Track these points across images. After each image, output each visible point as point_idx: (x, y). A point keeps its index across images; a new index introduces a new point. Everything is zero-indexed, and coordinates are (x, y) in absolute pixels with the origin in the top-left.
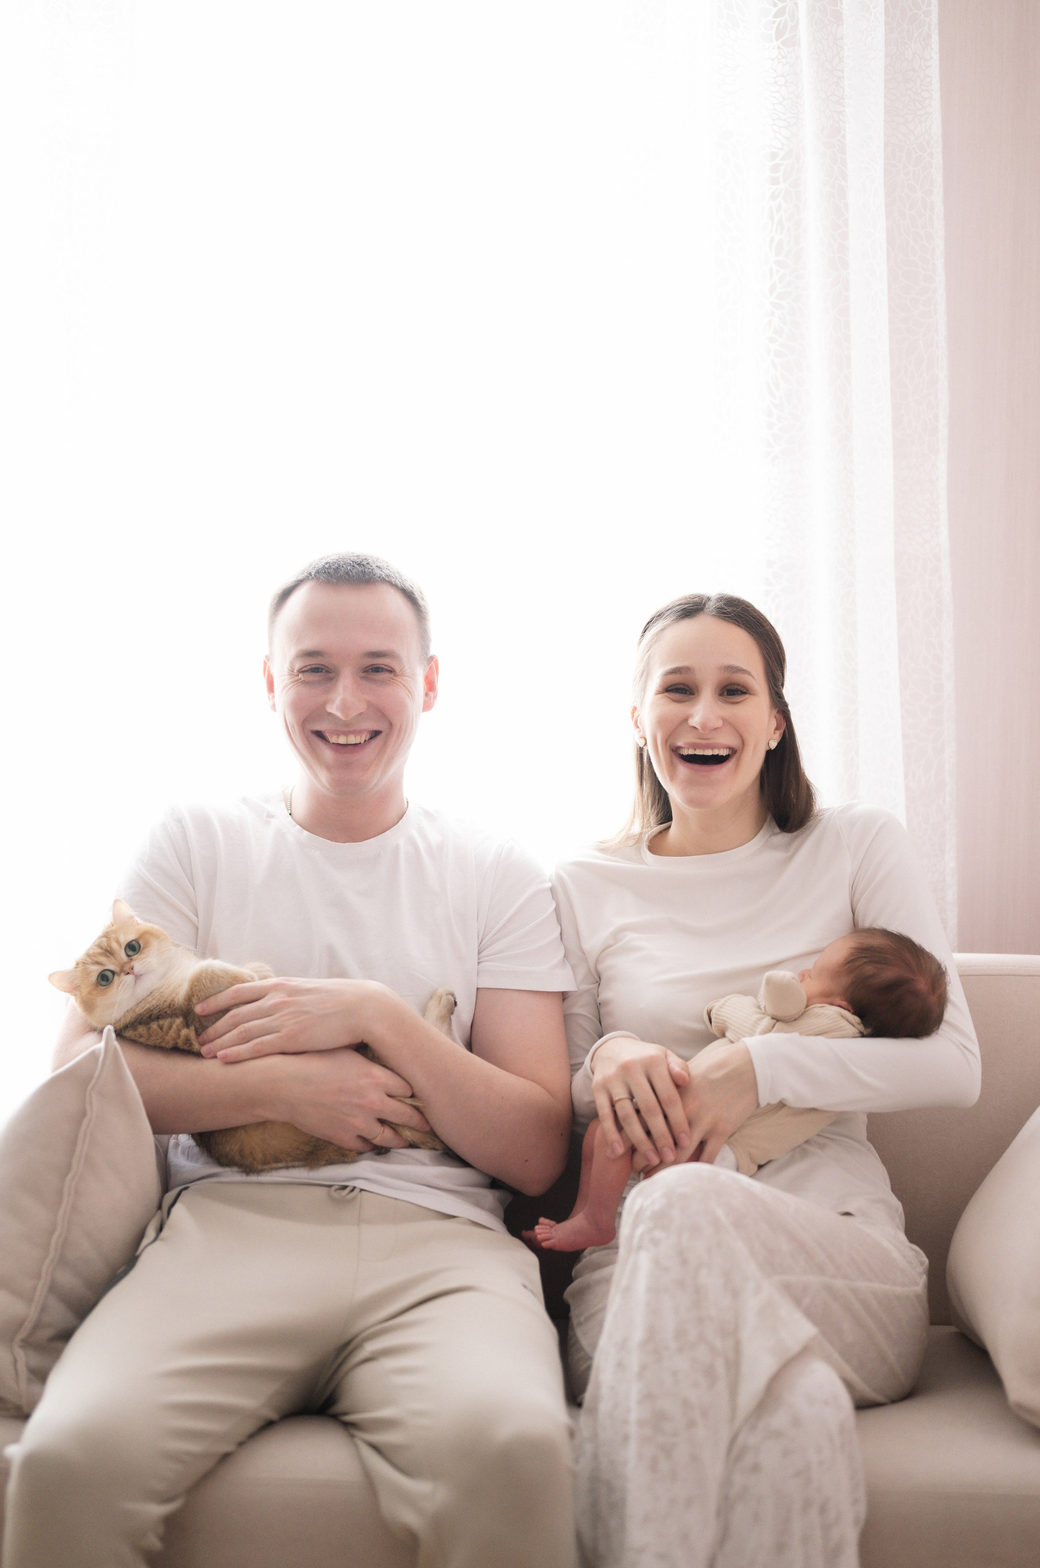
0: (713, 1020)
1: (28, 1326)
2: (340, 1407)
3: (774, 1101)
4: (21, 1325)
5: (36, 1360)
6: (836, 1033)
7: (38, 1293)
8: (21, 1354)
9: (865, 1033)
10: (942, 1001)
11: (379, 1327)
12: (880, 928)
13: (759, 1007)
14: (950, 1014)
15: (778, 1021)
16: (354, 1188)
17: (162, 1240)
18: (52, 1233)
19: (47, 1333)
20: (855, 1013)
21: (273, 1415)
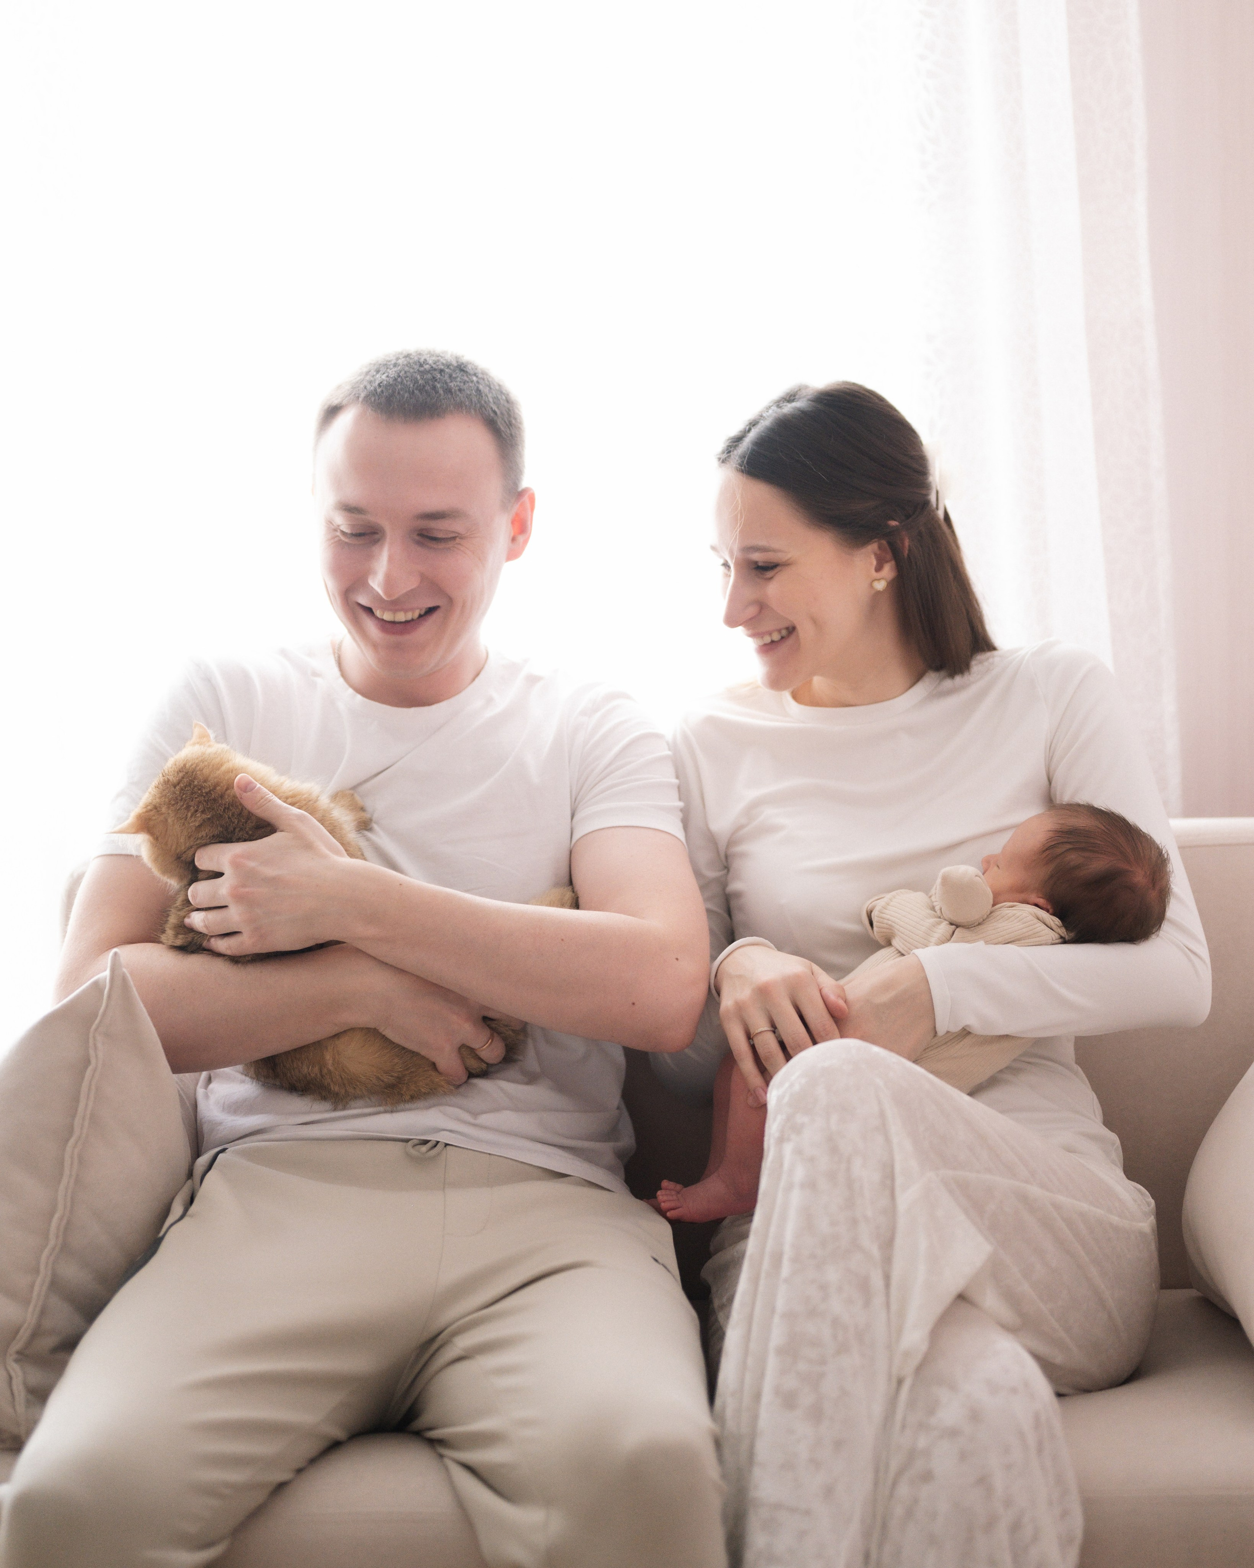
0: (875, 924)
1: (24, 1335)
2: (425, 1419)
3: (955, 1028)
4: (17, 1332)
5: (36, 1377)
6: (1032, 940)
7: (36, 1288)
8: (16, 1369)
9: (1067, 938)
10: (1163, 894)
11: (475, 1315)
12: (1085, 803)
13: (933, 908)
14: (1173, 910)
15: (957, 926)
16: (438, 1142)
17: (191, 1216)
18: (52, 1214)
19: (49, 1342)
20: (1054, 914)
21: (338, 1433)
